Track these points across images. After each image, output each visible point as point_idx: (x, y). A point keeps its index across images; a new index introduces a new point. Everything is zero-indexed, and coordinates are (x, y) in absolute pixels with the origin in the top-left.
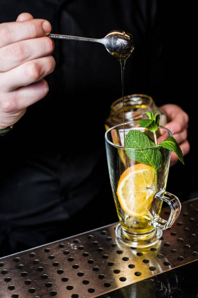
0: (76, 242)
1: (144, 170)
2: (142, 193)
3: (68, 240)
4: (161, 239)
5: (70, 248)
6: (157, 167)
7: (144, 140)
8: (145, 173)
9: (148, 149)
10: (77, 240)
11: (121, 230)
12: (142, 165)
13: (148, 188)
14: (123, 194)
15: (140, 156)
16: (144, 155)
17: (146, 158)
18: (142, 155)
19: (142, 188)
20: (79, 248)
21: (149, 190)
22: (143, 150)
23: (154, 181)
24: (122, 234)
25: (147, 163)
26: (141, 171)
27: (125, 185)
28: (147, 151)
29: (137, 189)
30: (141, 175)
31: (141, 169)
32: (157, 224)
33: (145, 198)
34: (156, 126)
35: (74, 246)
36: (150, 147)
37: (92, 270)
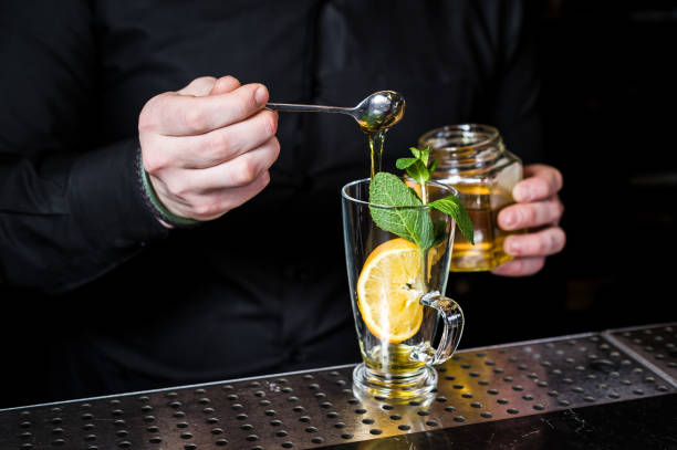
0: (280, 383)
1: (401, 250)
2: (399, 295)
3: (268, 379)
4: (434, 391)
5: (269, 388)
6: (424, 245)
7: (401, 191)
8: (405, 255)
9: (409, 208)
10: (283, 380)
13: (410, 286)
14: (367, 296)
15: (396, 221)
16: (402, 219)
17: (404, 225)
18: (397, 219)
19: (399, 285)
20: (284, 391)
21: (412, 290)
22: (399, 208)
23: (419, 272)
24: (364, 377)
25: (408, 237)
26: (397, 252)
27: (371, 278)
28: (406, 213)
29: (393, 285)
31: (399, 248)
33: (404, 305)
34: (426, 171)
35: (275, 388)
36: (411, 204)
37: (297, 419)
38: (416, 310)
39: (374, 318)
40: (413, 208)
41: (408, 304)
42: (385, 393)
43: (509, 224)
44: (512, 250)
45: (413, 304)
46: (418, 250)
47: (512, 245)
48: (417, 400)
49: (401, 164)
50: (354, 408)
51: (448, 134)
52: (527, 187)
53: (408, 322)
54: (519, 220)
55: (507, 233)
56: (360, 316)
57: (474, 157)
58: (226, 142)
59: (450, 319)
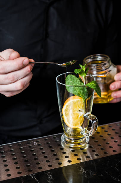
0: (37, 142)
1: (77, 100)
2: (76, 114)
3: (33, 140)
4: (88, 143)
5: (33, 144)
6: (84, 98)
7: (76, 81)
8: (78, 101)
9: (79, 86)
10: (38, 140)
11: (65, 137)
12: (76, 97)
13: (80, 111)
14: (65, 114)
15: (75, 91)
16: (77, 90)
17: (78, 92)
18: (75, 90)
19: (76, 111)
20: (38, 145)
21: (80, 112)
22: (76, 87)
23: (83, 106)
24: (65, 139)
25: (79, 95)
26: (75, 100)
27: (66, 108)
28: (78, 88)
29: (74, 111)
30: (75, 102)
31: (76, 99)
32: (85, 133)
33: (78, 117)
34: (85, 73)
35: (35, 144)
36: (80, 85)
37: (43, 157)
38: (82, 118)
39: (68, 121)
40: (81, 86)
41: (79, 117)
42: (72, 145)
43: (113, 89)
44: (114, 96)
45: (81, 117)
46: (83, 99)
47: (114, 95)
48: (83, 148)
49: (76, 71)
50: (62, 151)
51: (92, 57)
52: (119, 76)
53: (79, 122)
54: (116, 87)
55: (112, 91)
56: (63, 120)
57: (102, 67)
58: (13, 77)
59: (93, 122)
